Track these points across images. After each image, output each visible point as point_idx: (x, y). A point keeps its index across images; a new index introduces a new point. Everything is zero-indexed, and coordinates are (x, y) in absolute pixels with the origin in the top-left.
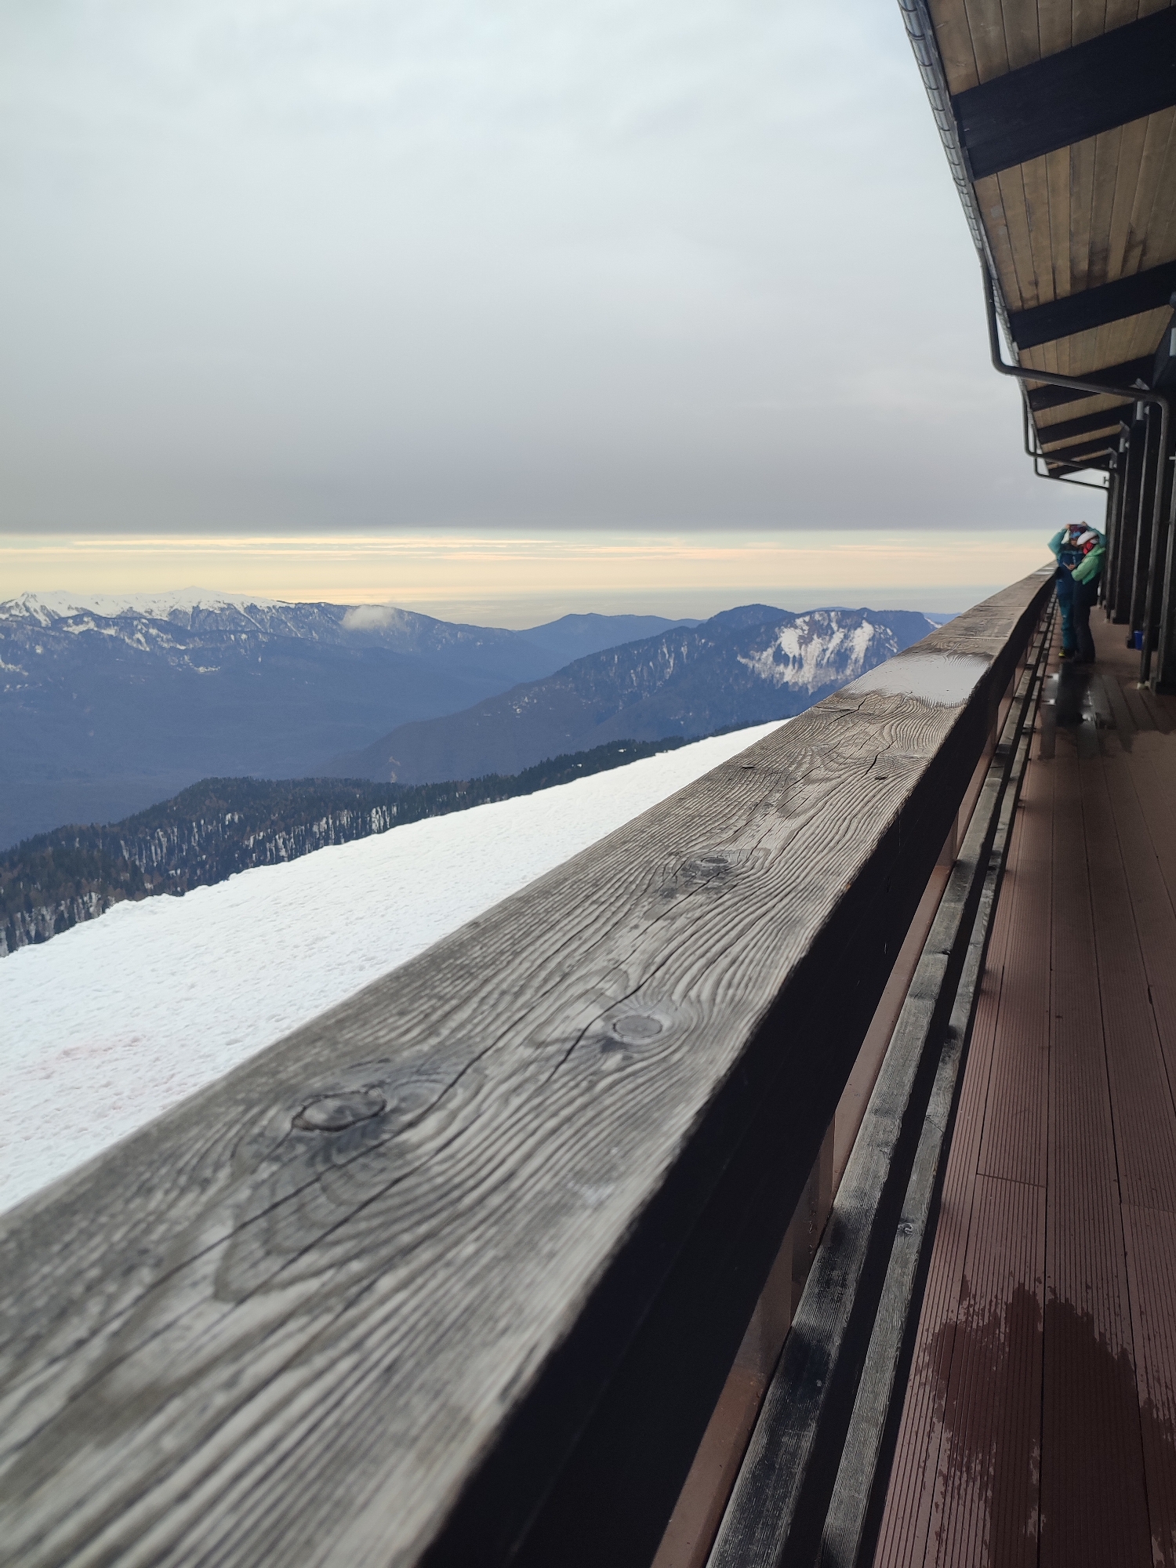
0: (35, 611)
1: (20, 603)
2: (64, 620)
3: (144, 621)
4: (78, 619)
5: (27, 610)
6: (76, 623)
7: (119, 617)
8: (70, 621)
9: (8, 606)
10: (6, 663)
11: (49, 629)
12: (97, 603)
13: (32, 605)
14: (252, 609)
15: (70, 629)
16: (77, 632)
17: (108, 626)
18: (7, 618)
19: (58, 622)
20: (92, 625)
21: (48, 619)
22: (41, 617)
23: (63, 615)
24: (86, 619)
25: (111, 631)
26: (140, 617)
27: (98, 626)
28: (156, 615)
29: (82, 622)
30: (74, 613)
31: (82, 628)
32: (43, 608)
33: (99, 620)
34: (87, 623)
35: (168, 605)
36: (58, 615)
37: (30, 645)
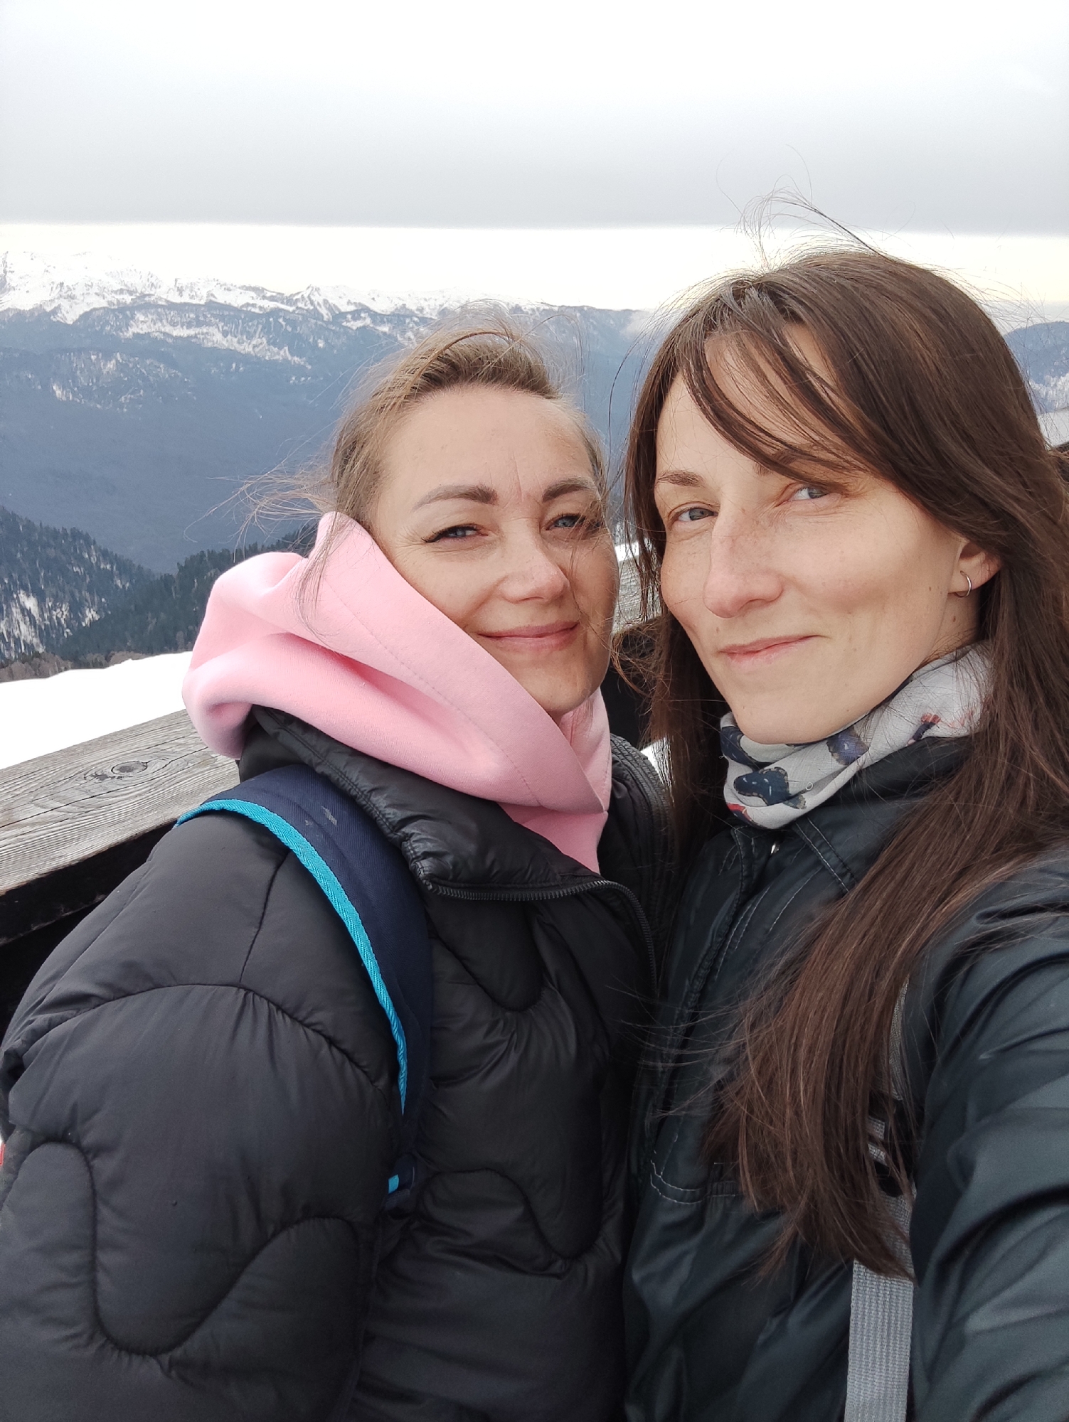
0: (318, 304)
1: (306, 296)
2: (343, 315)
3: (416, 319)
4: (356, 315)
5: (312, 303)
6: (354, 319)
7: (393, 314)
8: (349, 316)
9: (294, 298)
10: (292, 355)
11: (331, 323)
12: (373, 299)
13: (316, 298)
14: (517, 309)
15: (349, 325)
16: (354, 328)
17: (383, 322)
18: (294, 312)
19: (339, 316)
20: (368, 321)
21: (329, 314)
22: (324, 311)
23: (343, 310)
24: (363, 315)
25: (385, 329)
26: (411, 315)
27: (374, 321)
28: (427, 313)
29: (359, 318)
30: (352, 308)
31: (359, 324)
32: (325, 301)
33: (375, 316)
34: (365, 318)
35: (438, 303)
36: (339, 310)
37: (314, 338)
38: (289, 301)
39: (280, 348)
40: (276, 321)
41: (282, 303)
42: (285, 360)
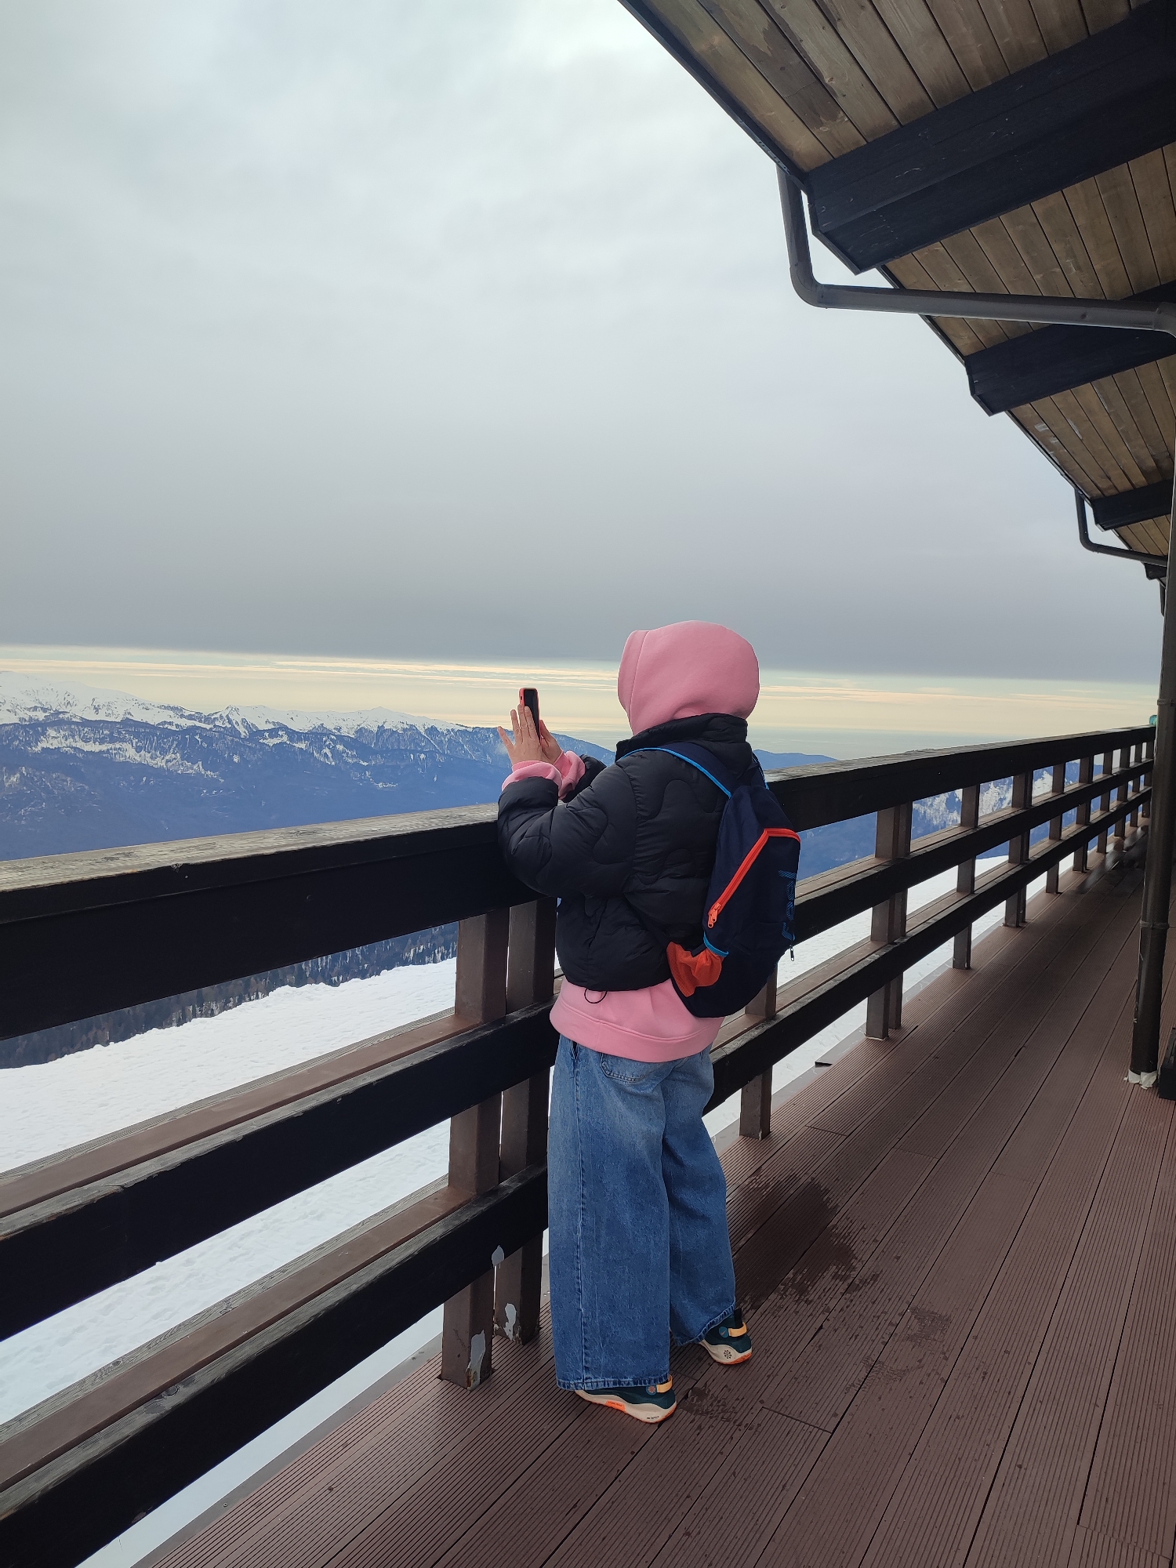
0: (237, 723)
1: (224, 715)
2: (261, 733)
3: (333, 737)
4: (273, 733)
5: (230, 722)
6: (271, 737)
7: (311, 732)
8: (267, 734)
9: (212, 717)
10: (206, 770)
11: (247, 740)
12: (292, 718)
13: (235, 718)
14: (432, 730)
15: (265, 741)
16: (271, 744)
17: (299, 740)
18: (211, 729)
19: (256, 734)
20: (285, 738)
21: (247, 732)
22: (242, 730)
23: (261, 728)
24: (280, 733)
25: (303, 746)
26: (329, 733)
27: (291, 739)
28: (344, 732)
29: (277, 736)
30: (271, 726)
31: (276, 741)
32: (244, 721)
33: (291, 733)
34: (282, 736)
35: (356, 724)
36: (256, 728)
37: (229, 754)
38: (207, 719)
39: (193, 764)
40: (192, 738)
41: (200, 721)
42: (199, 774)
